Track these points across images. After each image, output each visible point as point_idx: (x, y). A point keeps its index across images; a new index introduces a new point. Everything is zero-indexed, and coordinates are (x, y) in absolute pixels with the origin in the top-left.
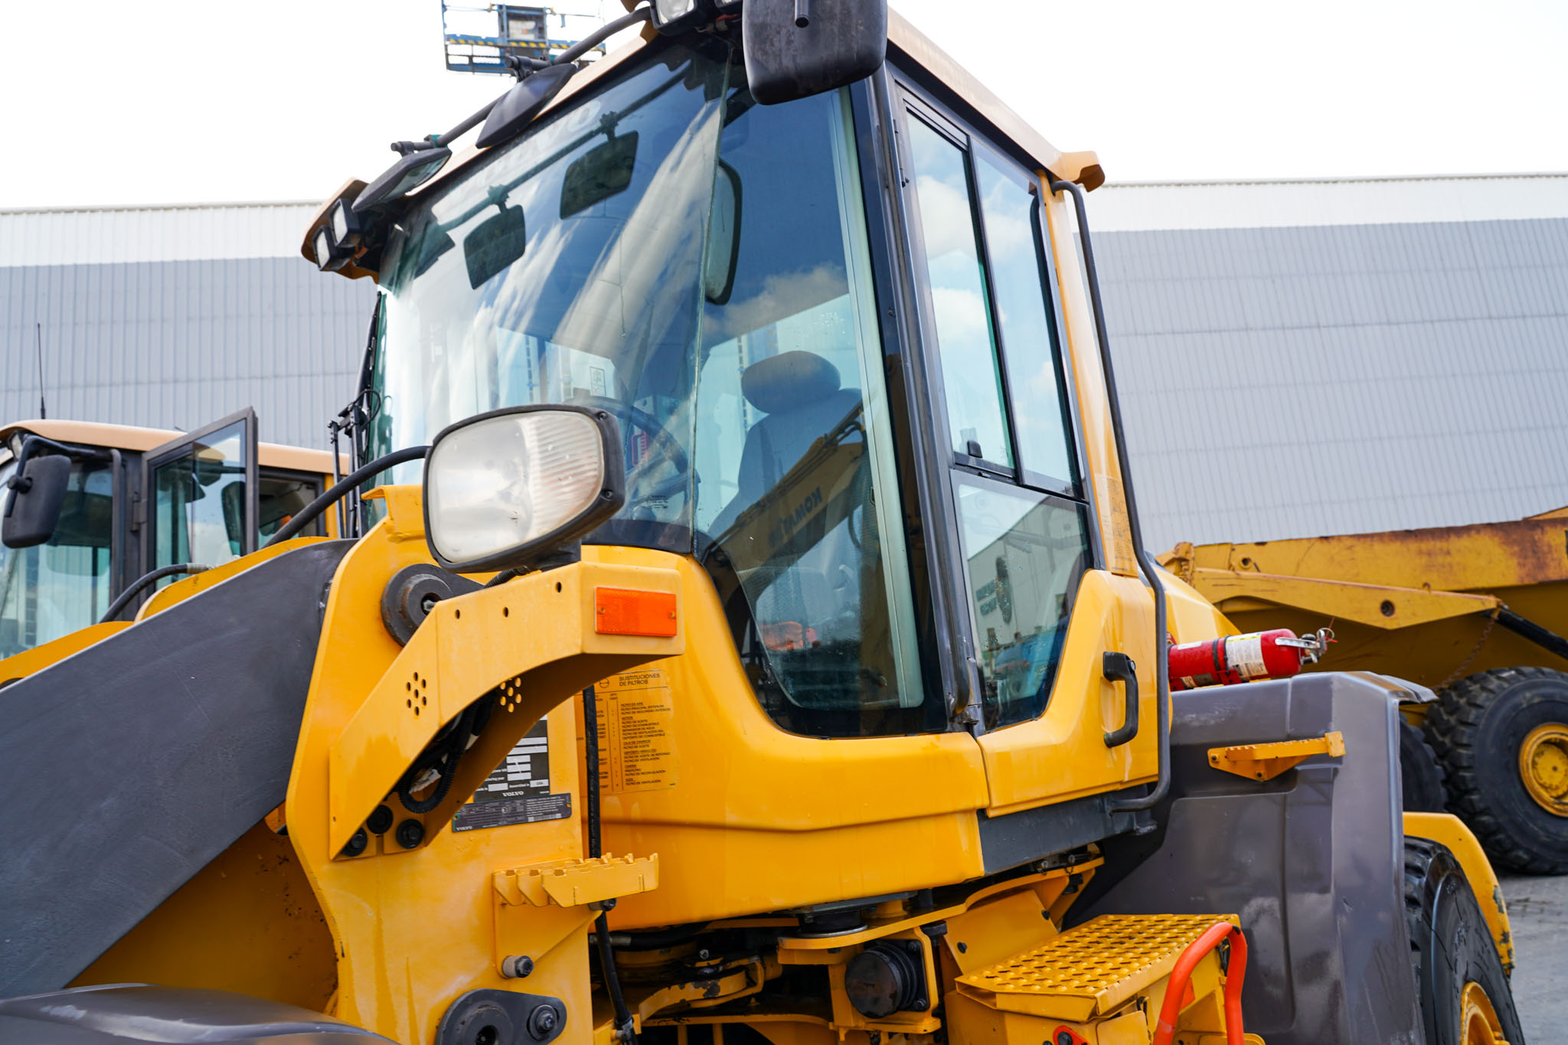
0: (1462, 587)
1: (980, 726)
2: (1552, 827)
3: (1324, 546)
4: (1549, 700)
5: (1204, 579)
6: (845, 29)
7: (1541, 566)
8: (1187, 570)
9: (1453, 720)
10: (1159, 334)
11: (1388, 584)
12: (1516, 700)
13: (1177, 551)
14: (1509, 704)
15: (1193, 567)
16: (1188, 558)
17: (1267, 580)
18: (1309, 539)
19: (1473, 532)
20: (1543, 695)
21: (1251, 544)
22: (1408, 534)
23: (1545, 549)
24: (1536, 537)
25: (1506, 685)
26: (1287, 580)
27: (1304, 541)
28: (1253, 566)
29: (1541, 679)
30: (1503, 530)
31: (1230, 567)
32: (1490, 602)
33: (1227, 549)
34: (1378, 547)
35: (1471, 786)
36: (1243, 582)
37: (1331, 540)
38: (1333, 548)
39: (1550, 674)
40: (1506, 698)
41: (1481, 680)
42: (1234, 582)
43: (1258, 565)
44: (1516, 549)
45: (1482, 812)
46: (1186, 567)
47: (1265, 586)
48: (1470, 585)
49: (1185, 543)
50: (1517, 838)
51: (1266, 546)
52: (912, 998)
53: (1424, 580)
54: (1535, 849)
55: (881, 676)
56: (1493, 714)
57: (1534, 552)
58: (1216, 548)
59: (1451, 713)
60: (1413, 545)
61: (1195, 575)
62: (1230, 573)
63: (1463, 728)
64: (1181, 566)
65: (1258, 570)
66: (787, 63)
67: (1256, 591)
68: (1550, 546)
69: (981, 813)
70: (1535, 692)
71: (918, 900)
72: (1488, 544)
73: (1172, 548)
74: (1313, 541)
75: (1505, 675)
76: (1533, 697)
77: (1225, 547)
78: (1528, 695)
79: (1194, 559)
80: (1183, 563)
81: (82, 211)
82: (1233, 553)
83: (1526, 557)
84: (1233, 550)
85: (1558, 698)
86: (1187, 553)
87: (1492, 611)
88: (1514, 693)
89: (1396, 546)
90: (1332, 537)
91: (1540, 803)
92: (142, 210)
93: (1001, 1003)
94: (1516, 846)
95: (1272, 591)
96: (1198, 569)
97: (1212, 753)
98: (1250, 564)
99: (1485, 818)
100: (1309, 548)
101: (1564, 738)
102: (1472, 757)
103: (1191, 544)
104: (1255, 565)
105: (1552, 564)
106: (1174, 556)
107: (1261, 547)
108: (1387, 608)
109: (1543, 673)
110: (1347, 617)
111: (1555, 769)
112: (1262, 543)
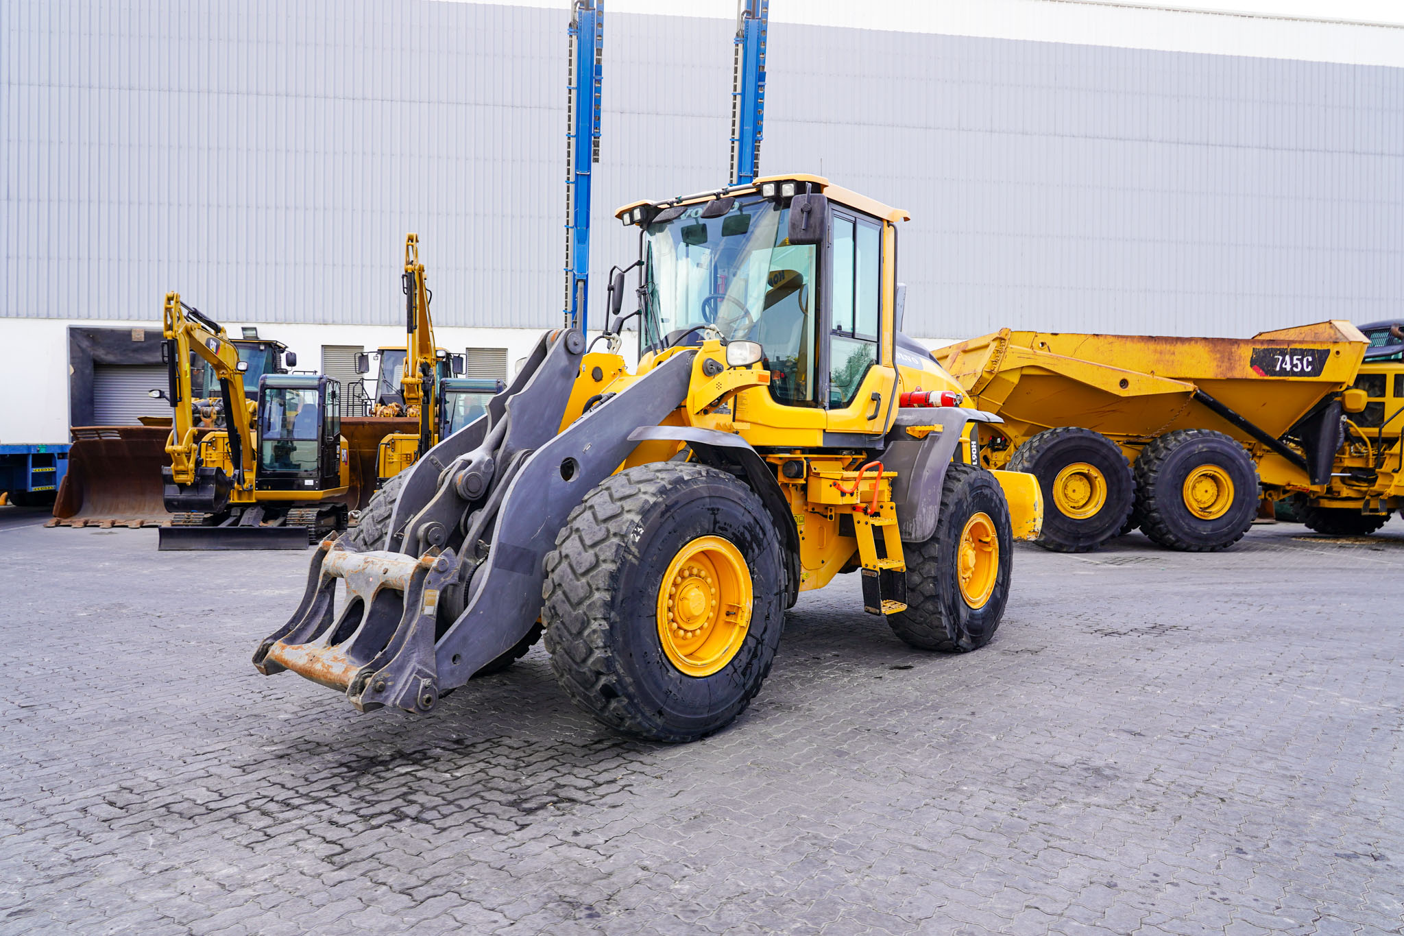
0: (1177, 376)
1: (828, 408)
2: (1193, 524)
3: (1095, 340)
4: (1213, 451)
5: (1013, 352)
6: (814, 232)
7: (1231, 368)
9: (1152, 455)
11: (1130, 369)
12: (1192, 448)
13: (1000, 333)
14: (1187, 450)
15: (1008, 344)
16: (1006, 338)
17: (1053, 357)
18: (1086, 335)
19: (1193, 342)
20: (1209, 447)
21: (1049, 333)
22: (1151, 338)
23: (1237, 358)
24: (1233, 350)
25: (1189, 438)
26: (1065, 359)
27: (1082, 335)
28: (1047, 349)
29: (1212, 437)
30: (1214, 343)
31: (1032, 347)
32: (1190, 387)
33: (1033, 335)
34: (1129, 344)
35: (1151, 495)
36: (1037, 357)
37: (1100, 337)
38: (1100, 342)
39: (1218, 435)
40: (1186, 446)
41: (1175, 433)
42: (1032, 356)
43: (1050, 348)
44: (1218, 356)
45: (1154, 511)
46: (1003, 343)
47: (1051, 361)
48: (1182, 375)
49: (1007, 329)
50: (1171, 528)
51: (1058, 336)
52: (799, 475)
53: (1153, 369)
54: (1180, 535)
55: (800, 389)
56: (1175, 455)
57: (1229, 359)
58: (1026, 333)
59: (1153, 452)
60: (1152, 346)
61: (1008, 349)
62: (1031, 350)
63: (1156, 461)
64: (1001, 342)
65: (1050, 351)
66: (799, 237)
68: (1240, 357)
69: (824, 430)
70: (1205, 445)
71: (804, 450)
72: (1201, 351)
73: (998, 331)
74: (1088, 336)
75: (1190, 432)
76: (1202, 448)
77: (1032, 333)
78: (1200, 446)
79: (1010, 339)
82: (1036, 338)
83: (1223, 362)
84: (1037, 336)
85: (1218, 450)
86: (1007, 335)
87: (1190, 393)
88: (1192, 444)
89: (1142, 345)
90: (1101, 335)
91: (1190, 509)
93: (821, 476)
94: (1169, 532)
95: (1055, 365)
96: (1011, 346)
97: (908, 428)
98: (1045, 346)
99: (1155, 514)
100: (1085, 340)
101: (1216, 474)
102: (1156, 478)
103: (1011, 331)
105: (1239, 368)
106: (998, 335)
107: (1054, 336)
108: (1124, 383)
109: (1214, 434)
110: (1097, 386)
111: (1206, 491)
112: (1056, 334)
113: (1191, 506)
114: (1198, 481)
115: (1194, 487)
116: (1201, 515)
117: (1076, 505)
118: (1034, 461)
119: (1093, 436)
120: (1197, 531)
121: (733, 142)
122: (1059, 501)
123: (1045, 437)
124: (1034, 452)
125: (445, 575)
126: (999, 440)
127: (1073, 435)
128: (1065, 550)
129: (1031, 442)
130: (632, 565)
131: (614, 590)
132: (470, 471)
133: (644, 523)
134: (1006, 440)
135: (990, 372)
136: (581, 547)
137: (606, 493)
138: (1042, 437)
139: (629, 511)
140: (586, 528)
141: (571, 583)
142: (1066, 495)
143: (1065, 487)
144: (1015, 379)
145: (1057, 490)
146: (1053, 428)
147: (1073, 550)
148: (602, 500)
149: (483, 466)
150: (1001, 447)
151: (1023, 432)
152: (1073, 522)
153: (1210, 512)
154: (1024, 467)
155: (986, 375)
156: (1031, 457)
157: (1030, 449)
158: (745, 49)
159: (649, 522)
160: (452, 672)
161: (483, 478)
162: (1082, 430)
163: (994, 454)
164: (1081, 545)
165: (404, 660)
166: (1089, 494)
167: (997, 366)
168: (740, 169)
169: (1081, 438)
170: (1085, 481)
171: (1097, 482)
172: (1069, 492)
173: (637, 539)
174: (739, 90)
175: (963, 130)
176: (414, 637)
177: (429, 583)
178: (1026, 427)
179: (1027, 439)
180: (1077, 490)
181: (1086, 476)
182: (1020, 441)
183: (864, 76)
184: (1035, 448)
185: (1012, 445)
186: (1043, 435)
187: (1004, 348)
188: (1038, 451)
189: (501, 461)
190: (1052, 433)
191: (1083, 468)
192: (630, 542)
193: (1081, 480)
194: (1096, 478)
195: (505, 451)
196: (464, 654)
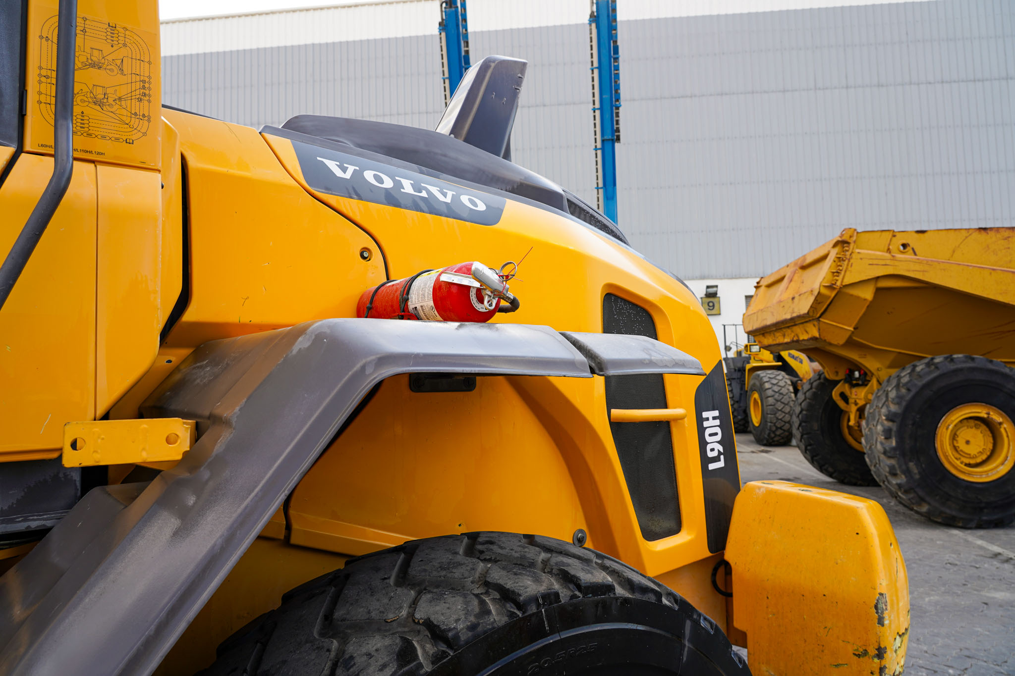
3: (983, 236)
5: (861, 259)
8: (847, 251)
10: (930, 83)
13: (842, 235)
15: (853, 249)
16: (849, 241)
17: (920, 262)
18: (968, 230)
21: (911, 232)
26: (940, 263)
27: (962, 231)
28: (911, 251)
31: (889, 251)
33: (890, 235)
36: (896, 263)
37: (989, 231)
38: (991, 237)
42: (888, 262)
43: (916, 250)
46: (847, 248)
47: (917, 267)
49: (850, 228)
51: (926, 234)
58: (879, 233)
61: (854, 256)
62: (887, 255)
64: (844, 247)
65: (915, 254)
67: (909, 271)
73: (839, 234)
74: (970, 232)
77: (888, 233)
79: (855, 242)
80: (845, 245)
81: (207, 19)
82: (894, 238)
84: (894, 236)
86: (851, 237)
90: (991, 229)
92: (240, 16)
95: (924, 271)
96: (858, 251)
98: (908, 249)
100: (966, 237)
103: (855, 230)
104: (913, 249)
106: (840, 239)
107: (921, 235)
110: (992, 296)
112: (923, 232)
117: (972, 462)
118: (904, 403)
119: (990, 366)
121: (594, 112)
122: (946, 457)
123: (918, 369)
124: (903, 391)
126: (857, 374)
127: (960, 366)
128: (960, 525)
129: (899, 377)
134: (866, 374)
135: (831, 287)
138: (913, 370)
142: (955, 449)
143: (954, 437)
144: (868, 294)
145: (942, 441)
146: (930, 357)
147: (973, 524)
150: (860, 382)
151: (888, 363)
152: (970, 485)
154: (889, 411)
155: (825, 291)
156: (900, 398)
157: (898, 386)
158: (598, 27)
162: (973, 359)
163: (854, 390)
164: (985, 518)
166: (990, 446)
167: (840, 278)
168: (603, 134)
169: (972, 370)
170: (984, 427)
171: (1002, 430)
172: (961, 444)
174: (596, 64)
175: (819, 89)
178: (892, 357)
179: (894, 372)
180: (971, 440)
181: (986, 422)
182: (884, 374)
183: (723, 54)
184: (905, 384)
185: (874, 382)
186: (915, 366)
187: (848, 253)
188: (909, 390)
190: (928, 365)
191: (981, 411)
193: (977, 427)
194: (1000, 424)
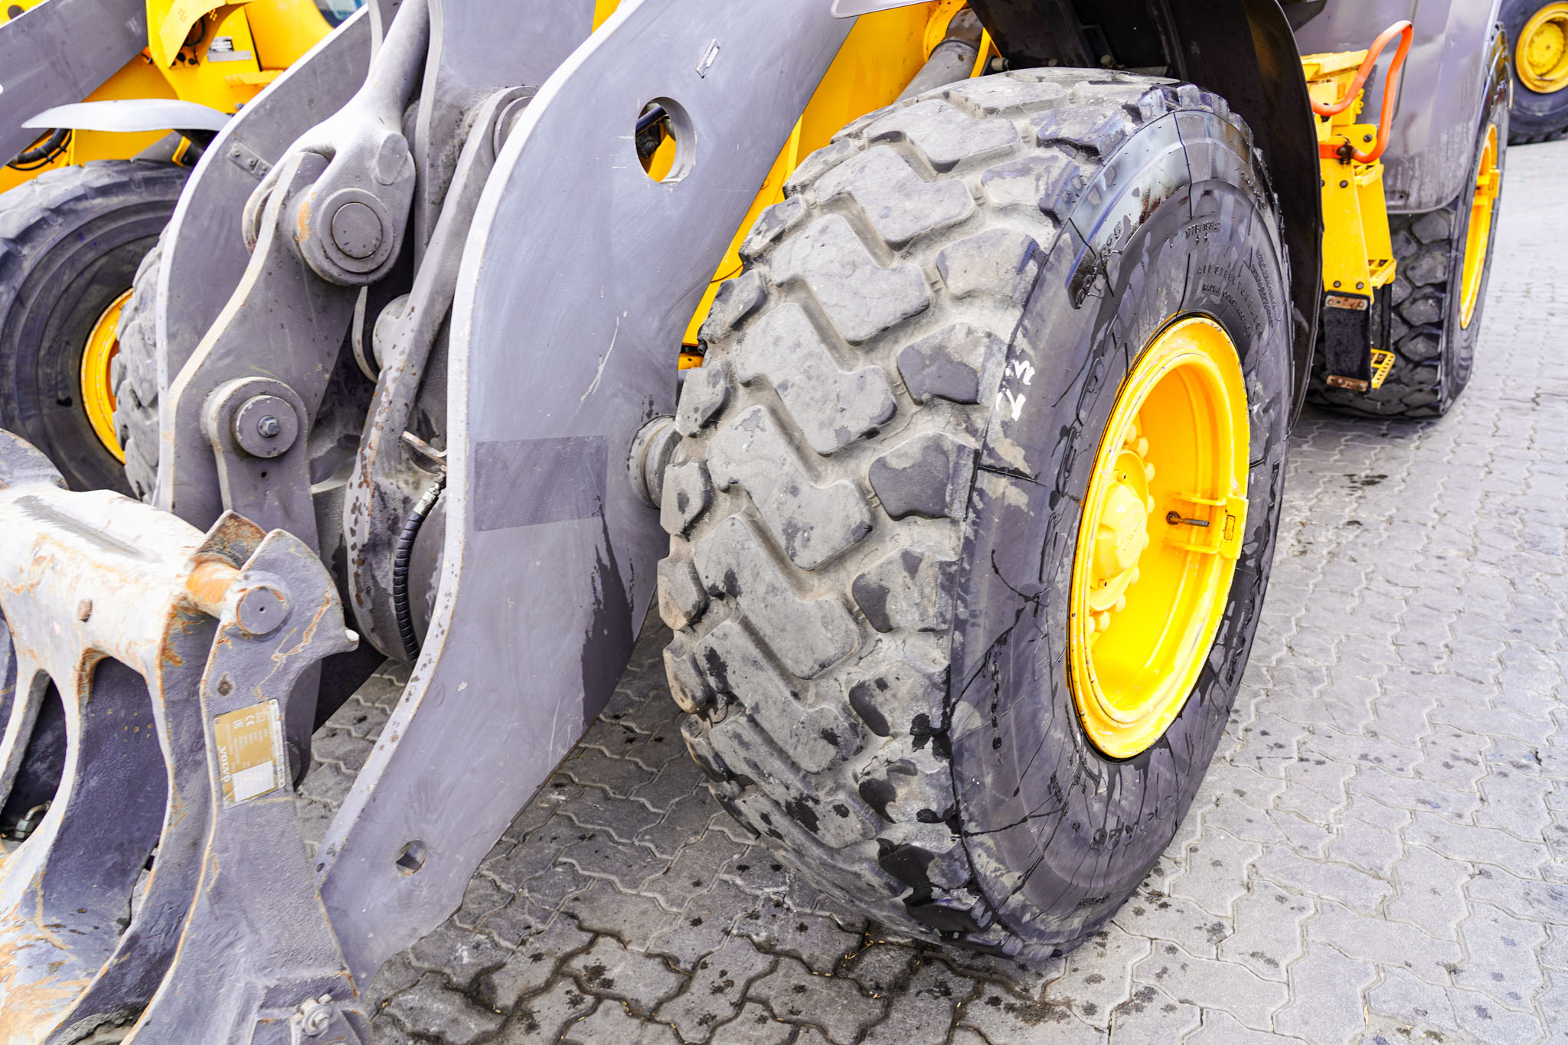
91: (1523, 80)
111: (1548, 47)
113: (1525, 73)
114: (1539, 33)
115: (1532, 41)
116: (1539, 87)
120: (1529, 113)
125: (285, 637)
130: (1012, 514)
131: (960, 625)
132: (333, 186)
133: (1032, 338)
136: (792, 458)
137: (838, 222)
139: (964, 297)
140: (798, 378)
141: (776, 600)
148: (831, 252)
149: (373, 165)
153: (1551, 81)
159: (1047, 331)
160: (406, 901)
161: (382, 205)
165: (199, 986)
173: (1017, 407)
176: (218, 894)
177: (224, 689)
189: (433, 136)
192: (996, 427)
195: (437, 102)
196: (432, 833)
